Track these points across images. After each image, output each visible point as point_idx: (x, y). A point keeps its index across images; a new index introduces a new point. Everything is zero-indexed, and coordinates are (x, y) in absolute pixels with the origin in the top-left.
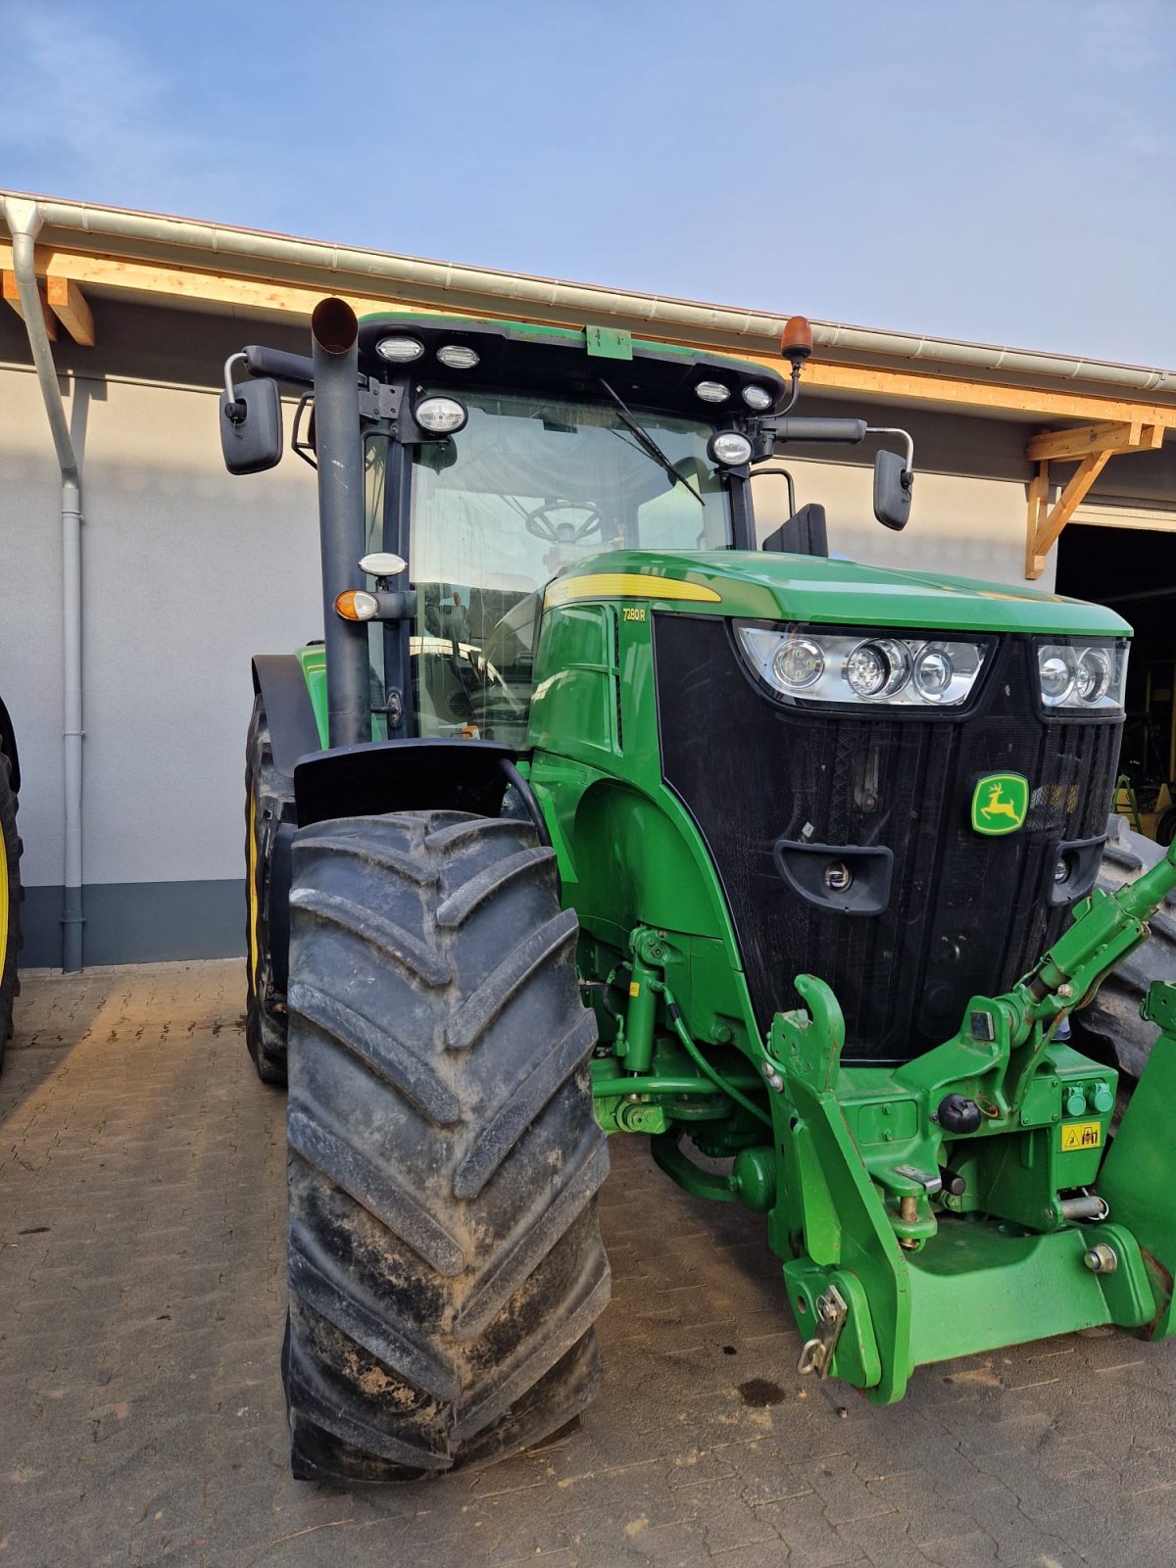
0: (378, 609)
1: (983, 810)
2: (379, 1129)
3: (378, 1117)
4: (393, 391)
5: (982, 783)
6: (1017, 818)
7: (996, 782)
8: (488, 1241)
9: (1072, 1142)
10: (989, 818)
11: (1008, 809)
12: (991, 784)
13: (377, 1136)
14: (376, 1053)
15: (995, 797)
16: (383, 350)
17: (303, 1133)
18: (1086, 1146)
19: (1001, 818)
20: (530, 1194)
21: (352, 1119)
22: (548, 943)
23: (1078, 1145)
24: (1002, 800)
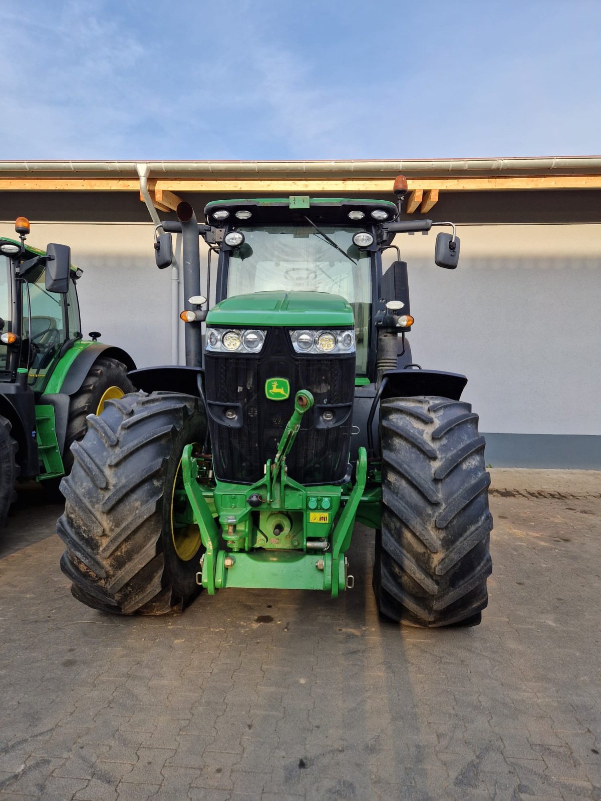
0: (196, 317)
1: (270, 391)
2: (84, 488)
3: (85, 484)
4: (221, 231)
5: (268, 381)
6: (285, 394)
7: (274, 381)
8: (113, 527)
9: (315, 519)
10: (273, 394)
11: (281, 391)
12: (273, 381)
13: (83, 490)
14: (86, 465)
15: (275, 386)
16: (215, 216)
17: (63, 487)
18: (321, 522)
19: (279, 394)
20: (127, 515)
21: (78, 484)
22: (154, 435)
23: (317, 521)
24: (277, 387)
